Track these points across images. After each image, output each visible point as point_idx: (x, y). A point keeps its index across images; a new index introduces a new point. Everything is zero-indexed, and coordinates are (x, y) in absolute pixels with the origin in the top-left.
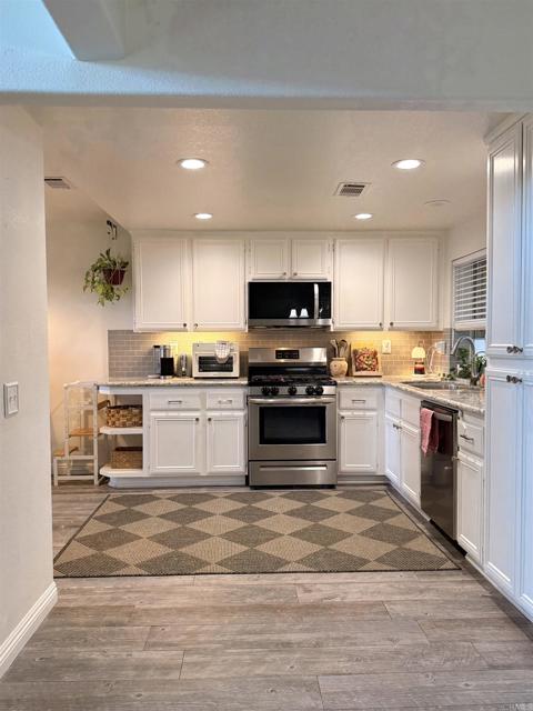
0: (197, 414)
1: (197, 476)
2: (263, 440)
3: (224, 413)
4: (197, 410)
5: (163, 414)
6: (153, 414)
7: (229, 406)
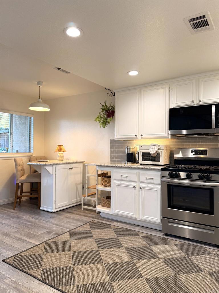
0: (135, 184)
1: (135, 219)
2: (170, 206)
3: (150, 186)
4: (136, 182)
5: (119, 182)
6: (115, 182)
7: (152, 181)
